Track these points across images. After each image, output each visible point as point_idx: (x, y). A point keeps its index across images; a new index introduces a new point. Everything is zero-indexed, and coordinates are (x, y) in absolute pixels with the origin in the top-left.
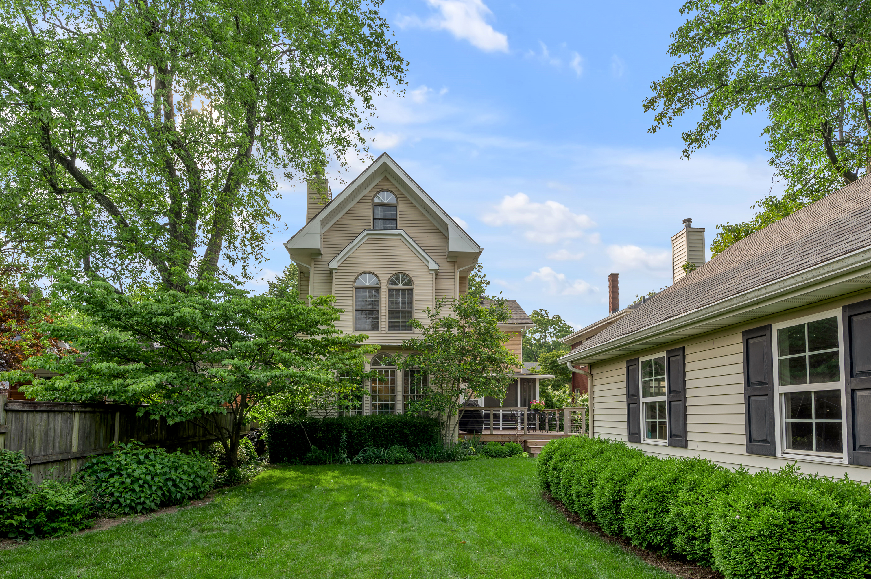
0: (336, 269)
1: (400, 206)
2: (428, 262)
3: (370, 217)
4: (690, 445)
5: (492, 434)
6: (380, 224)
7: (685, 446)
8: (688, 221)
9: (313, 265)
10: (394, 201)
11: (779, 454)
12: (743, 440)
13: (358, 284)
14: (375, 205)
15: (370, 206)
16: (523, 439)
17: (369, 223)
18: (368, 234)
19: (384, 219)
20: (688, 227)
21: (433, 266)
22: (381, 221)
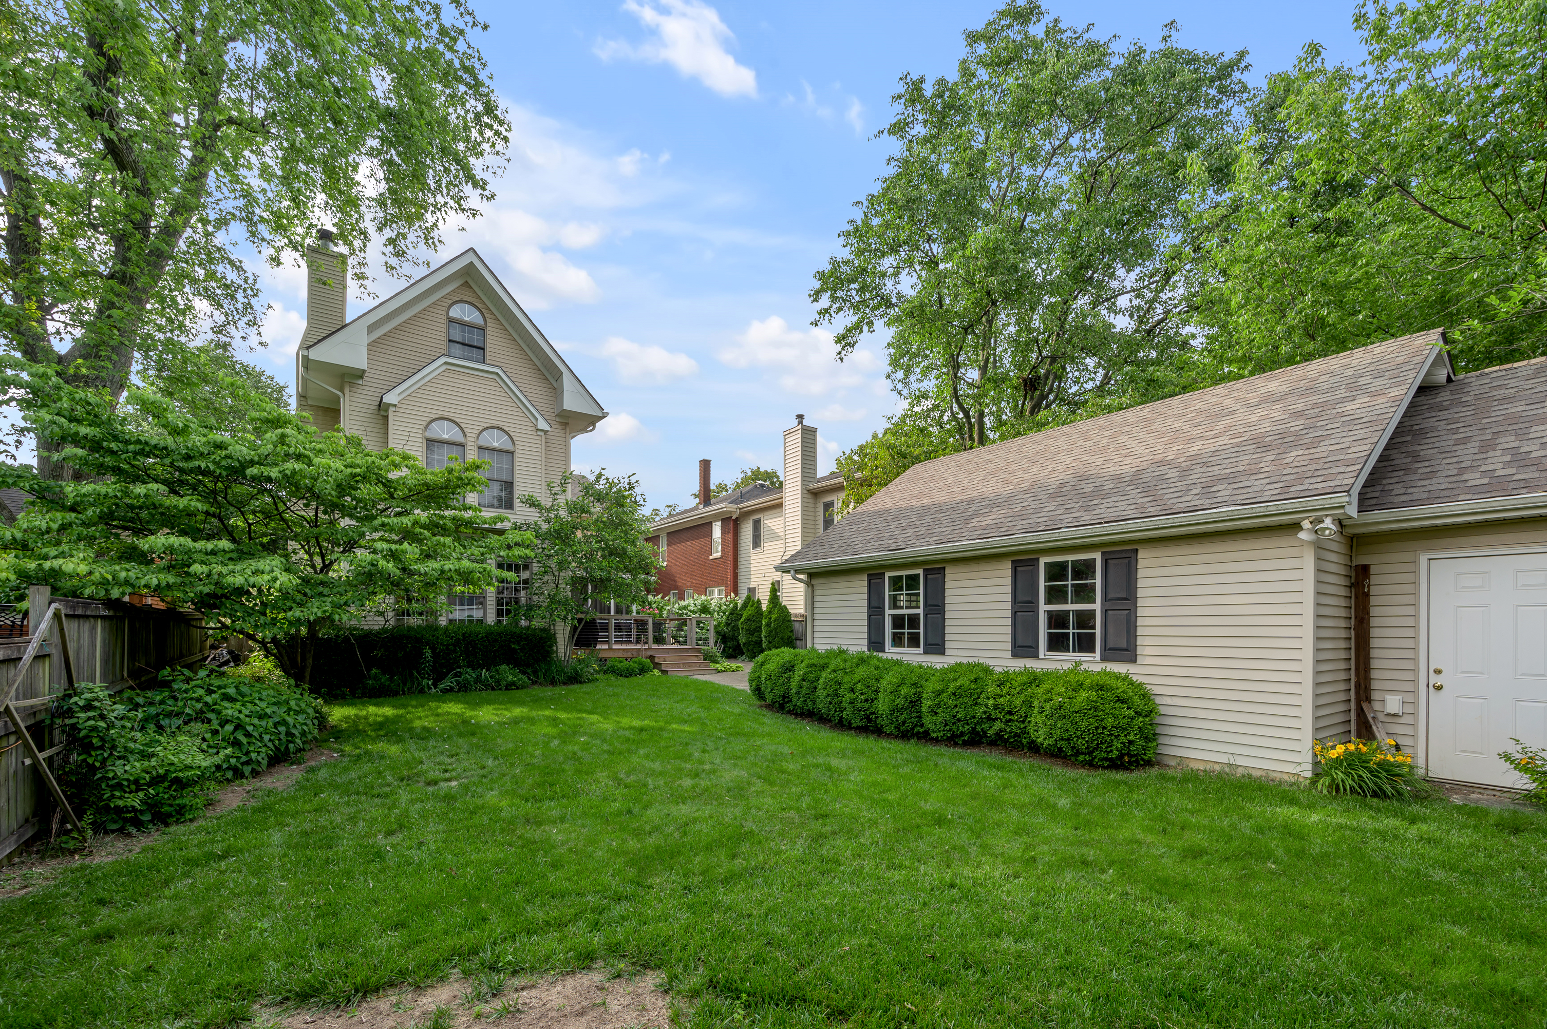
0: (395, 406)
1: (490, 331)
2: (536, 419)
3: (442, 337)
4: (948, 652)
5: (610, 649)
6: (457, 349)
7: (943, 653)
8: (800, 417)
9: (347, 391)
10: (480, 321)
11: (1041, 656)
12: (1009, 646)
13: (429, 434)
14: (451, 321)
15: (442, 319)
16: (649, 653)
17: (443, 344)
18: (446, 363)
19: (464, 344)
20: (800, 423)
21: (542, 425)
22: (458, 346)
